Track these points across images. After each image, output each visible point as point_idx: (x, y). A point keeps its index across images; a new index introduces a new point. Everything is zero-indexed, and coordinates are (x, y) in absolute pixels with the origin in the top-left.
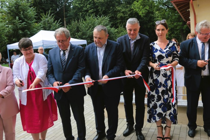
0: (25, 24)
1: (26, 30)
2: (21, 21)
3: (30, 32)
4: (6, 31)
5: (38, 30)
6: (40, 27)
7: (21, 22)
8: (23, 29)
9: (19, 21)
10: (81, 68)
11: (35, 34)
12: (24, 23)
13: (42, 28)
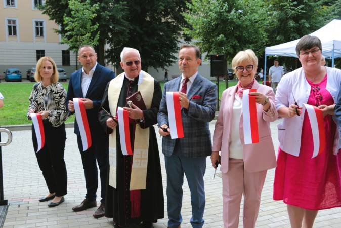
0: (302, 9)
1: (303, 21)
2: (296, 3)
3: (310, 24)
4: (268, 22)
5: (328, 19)
6: (333, 13)
7: (296, 6)
8: (296, 18)
9: (292, 4)
11: (318, 28)
12: (301, 6)
13: (337, 14)
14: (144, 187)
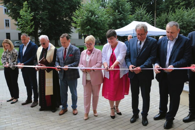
0: (122, 16)
1: (123, 21)
2: (119, 13)
3: (125, 22)
4: (108, 21)
5: (132, 21)
6: (134, 18)
7: (119, 15)
8: (120, 20)
9: (118, 14)
10: (152, 57)
11: (129, 24)
12: (122, 15)
13: (135, 19)
14: (52, 94)
